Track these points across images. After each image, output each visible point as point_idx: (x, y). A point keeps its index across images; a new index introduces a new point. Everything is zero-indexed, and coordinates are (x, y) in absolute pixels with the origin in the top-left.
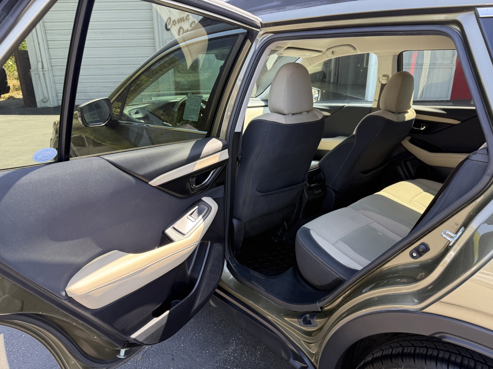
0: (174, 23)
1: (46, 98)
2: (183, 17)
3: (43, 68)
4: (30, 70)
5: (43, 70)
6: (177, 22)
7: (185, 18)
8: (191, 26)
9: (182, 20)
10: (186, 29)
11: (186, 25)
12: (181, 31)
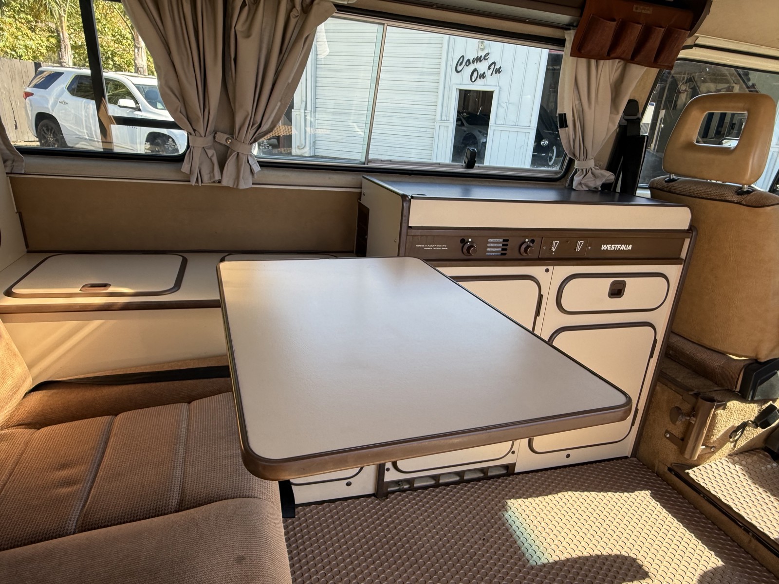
0: (467, 64)
1: (302, 144)
2: (481, 56)
3: (305, 109)
4: (293, 110)
5: (306, 111)
6: (471, 61)
7: (483, 58)
8: (489, 68)
9: (478, 59)
10: (481, 72)
11: (482, 67)
12: (475, 74)
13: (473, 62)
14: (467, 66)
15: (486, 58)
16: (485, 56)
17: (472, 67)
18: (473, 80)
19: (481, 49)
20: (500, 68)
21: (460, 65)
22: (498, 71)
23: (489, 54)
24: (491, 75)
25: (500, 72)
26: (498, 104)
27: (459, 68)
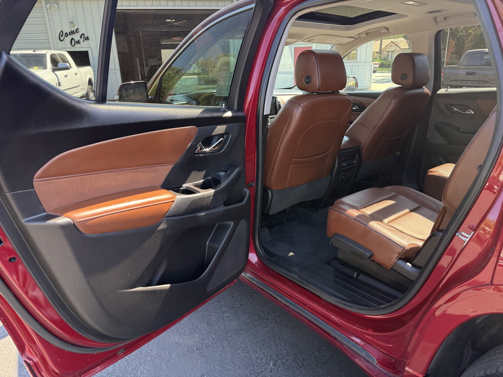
0: (66, 35)
6: (68, 34)
7: (75, 31)
8: (81, 37)
9: (72, 33)
10: (76, 40)
11: (77, 37)
12: (73, 41)
13: (70, 35)
14: (67, 37)
15: (78, 31)
16: (76, 31)
17: (70, 37)
18: (73, 45)
19: (72, 26)
20: (88, 37)
21: (62, 36)
22: (87, 39)
23: (78, 29)
24: (84, 41)
25: (88, 40)
26: (93, 58)
27: (62, 38)
